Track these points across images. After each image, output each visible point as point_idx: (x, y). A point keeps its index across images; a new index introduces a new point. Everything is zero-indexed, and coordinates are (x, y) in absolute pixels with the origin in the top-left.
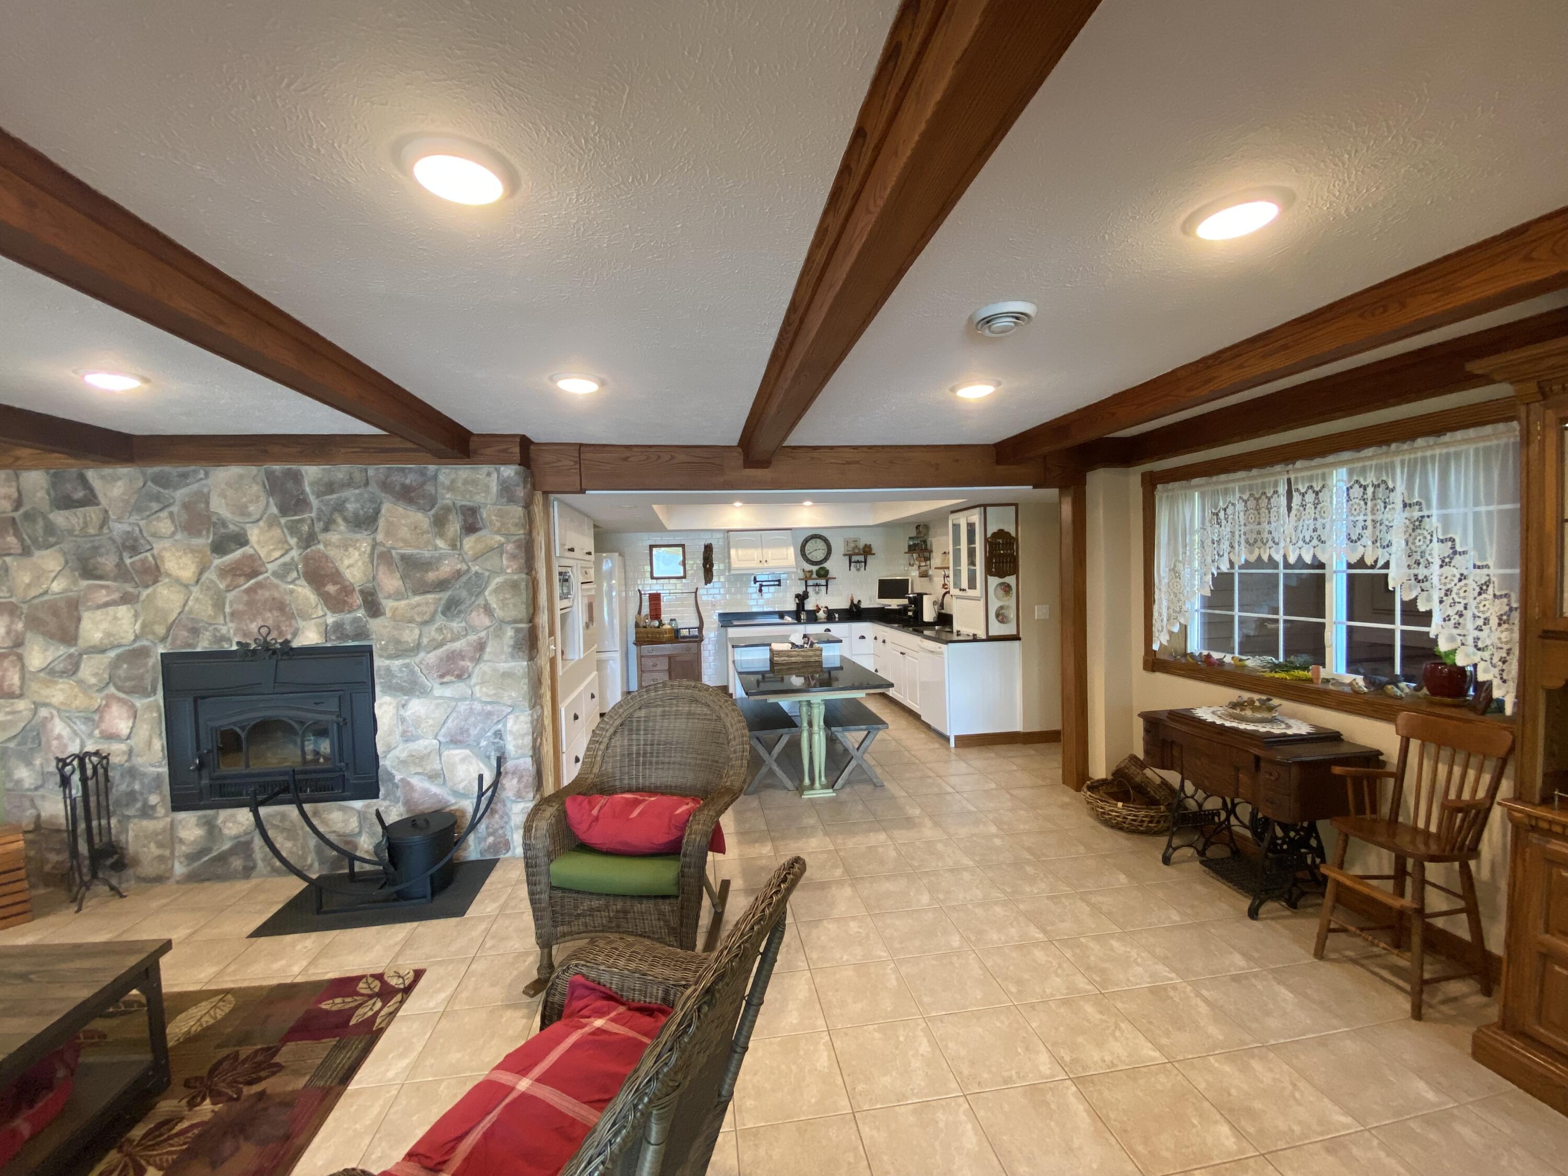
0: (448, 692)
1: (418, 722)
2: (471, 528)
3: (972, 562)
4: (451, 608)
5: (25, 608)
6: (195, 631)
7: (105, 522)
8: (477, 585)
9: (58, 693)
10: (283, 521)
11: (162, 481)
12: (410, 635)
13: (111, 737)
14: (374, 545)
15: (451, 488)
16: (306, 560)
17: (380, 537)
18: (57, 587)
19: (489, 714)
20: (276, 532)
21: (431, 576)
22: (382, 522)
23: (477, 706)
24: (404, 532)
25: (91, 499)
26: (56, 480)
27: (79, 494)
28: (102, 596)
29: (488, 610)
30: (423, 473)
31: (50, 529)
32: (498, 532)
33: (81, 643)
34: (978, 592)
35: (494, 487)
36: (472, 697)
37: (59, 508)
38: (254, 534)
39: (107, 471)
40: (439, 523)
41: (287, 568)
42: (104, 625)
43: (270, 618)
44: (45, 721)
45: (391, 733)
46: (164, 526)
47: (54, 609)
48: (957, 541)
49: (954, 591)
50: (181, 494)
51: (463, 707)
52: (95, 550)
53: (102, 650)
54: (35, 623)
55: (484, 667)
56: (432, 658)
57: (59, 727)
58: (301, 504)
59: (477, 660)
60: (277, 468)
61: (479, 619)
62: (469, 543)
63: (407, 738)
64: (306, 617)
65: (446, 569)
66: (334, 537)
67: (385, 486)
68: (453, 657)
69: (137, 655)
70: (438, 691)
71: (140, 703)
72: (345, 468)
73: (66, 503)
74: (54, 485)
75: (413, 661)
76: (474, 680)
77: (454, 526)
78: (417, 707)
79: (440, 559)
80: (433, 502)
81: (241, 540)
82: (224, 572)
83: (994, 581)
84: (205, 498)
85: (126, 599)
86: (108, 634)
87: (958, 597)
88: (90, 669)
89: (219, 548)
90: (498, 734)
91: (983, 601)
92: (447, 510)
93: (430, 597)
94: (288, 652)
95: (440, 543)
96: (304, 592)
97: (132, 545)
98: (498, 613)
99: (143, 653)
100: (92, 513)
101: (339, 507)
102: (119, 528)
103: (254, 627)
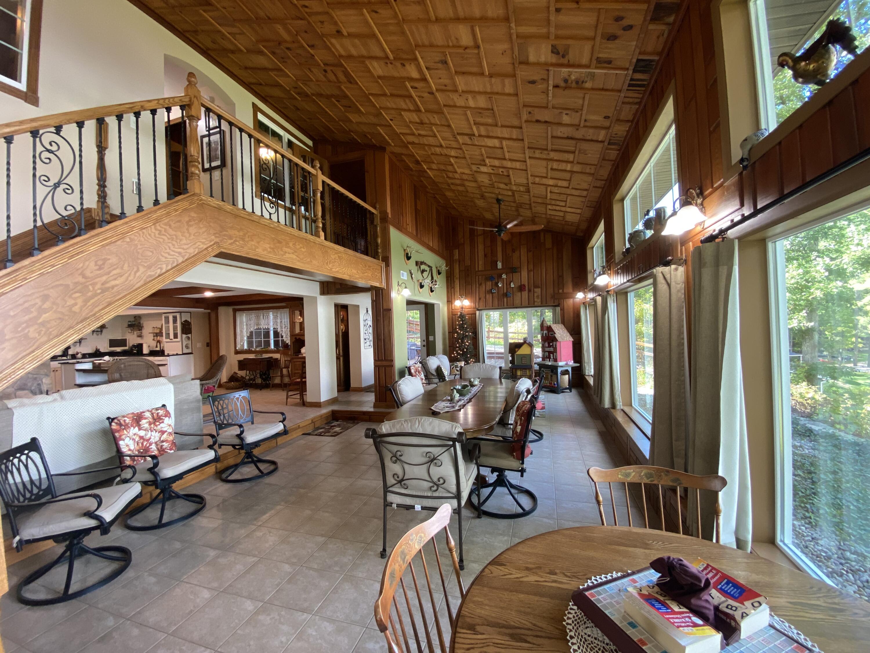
3: (175, 330)
34: (179, 339)
48: (167, 323)
49: (166, 340)
83: (184, 336)
91: (180, 342)
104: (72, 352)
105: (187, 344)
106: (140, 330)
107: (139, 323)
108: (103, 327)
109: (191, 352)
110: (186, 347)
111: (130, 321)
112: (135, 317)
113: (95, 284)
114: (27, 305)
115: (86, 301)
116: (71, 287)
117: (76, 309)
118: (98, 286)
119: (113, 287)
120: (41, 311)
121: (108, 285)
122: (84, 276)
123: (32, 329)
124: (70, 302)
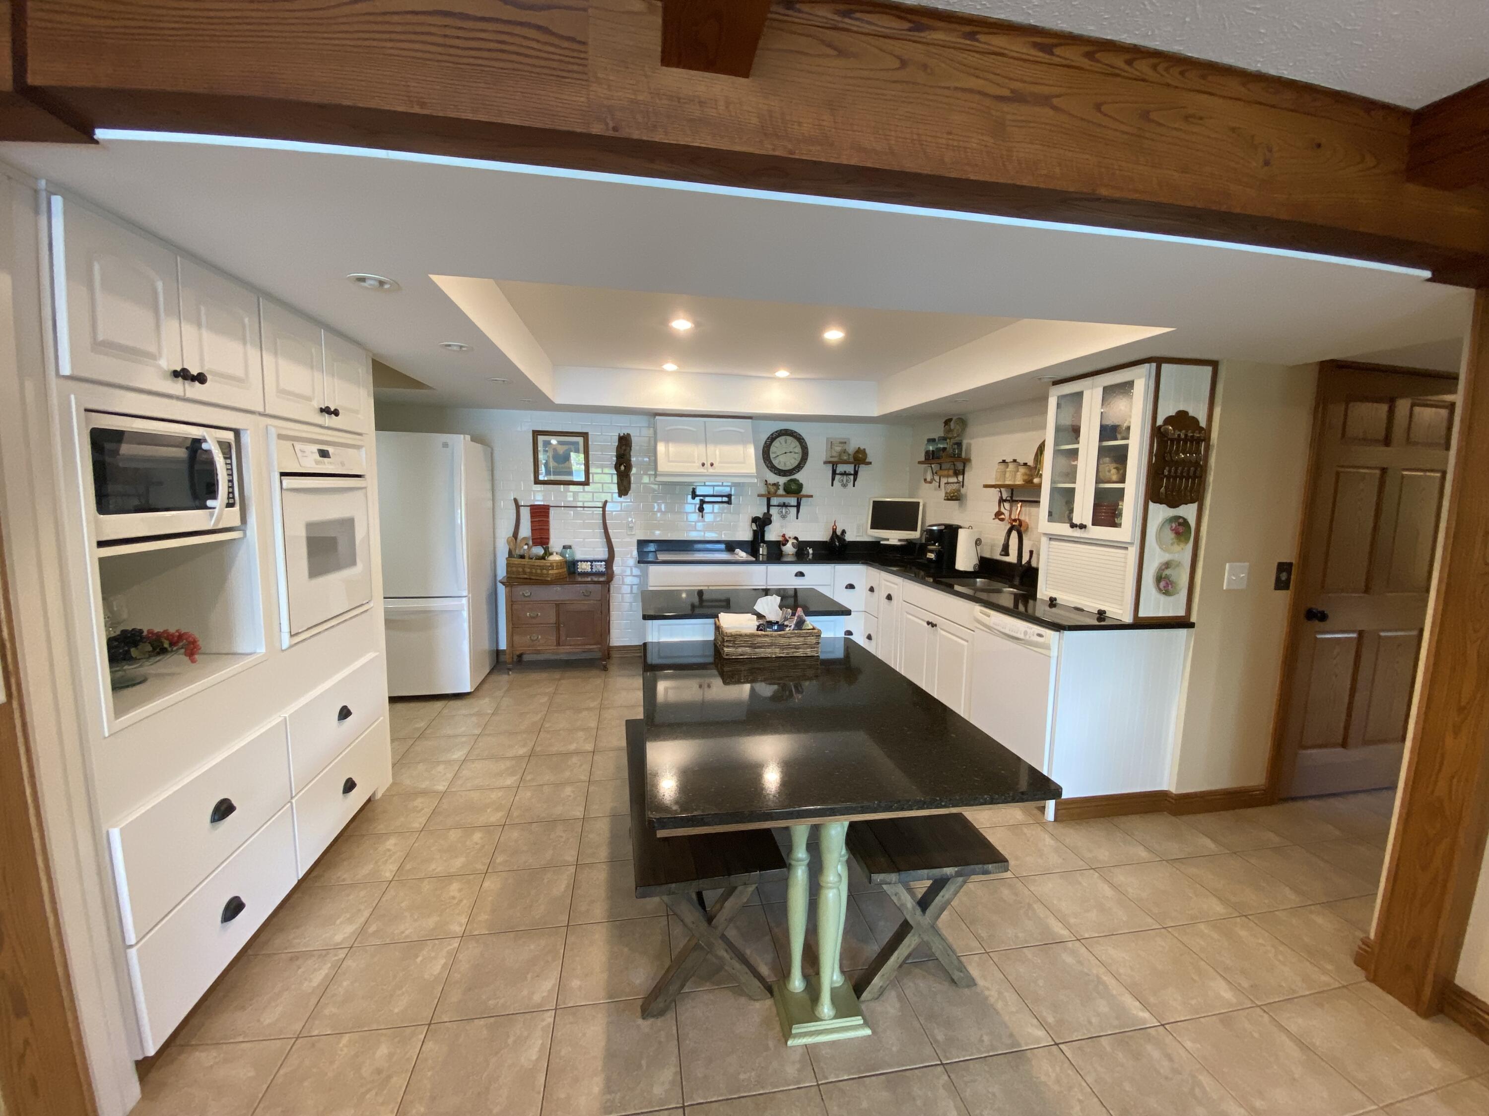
3: (1111, 474)
34: (1121, 532)
49: (1051, 528)
83: (1160, 513)
87: (1058, 539)
91: (1131, 550)
104: (772, 534)
105: (1167, 565)
106: (959, 472)
107: (959, 444)
108: (859, 458)
109: (1181, 612)
110: (1159, 579)
111: (931, 441)
112: (947, 422)
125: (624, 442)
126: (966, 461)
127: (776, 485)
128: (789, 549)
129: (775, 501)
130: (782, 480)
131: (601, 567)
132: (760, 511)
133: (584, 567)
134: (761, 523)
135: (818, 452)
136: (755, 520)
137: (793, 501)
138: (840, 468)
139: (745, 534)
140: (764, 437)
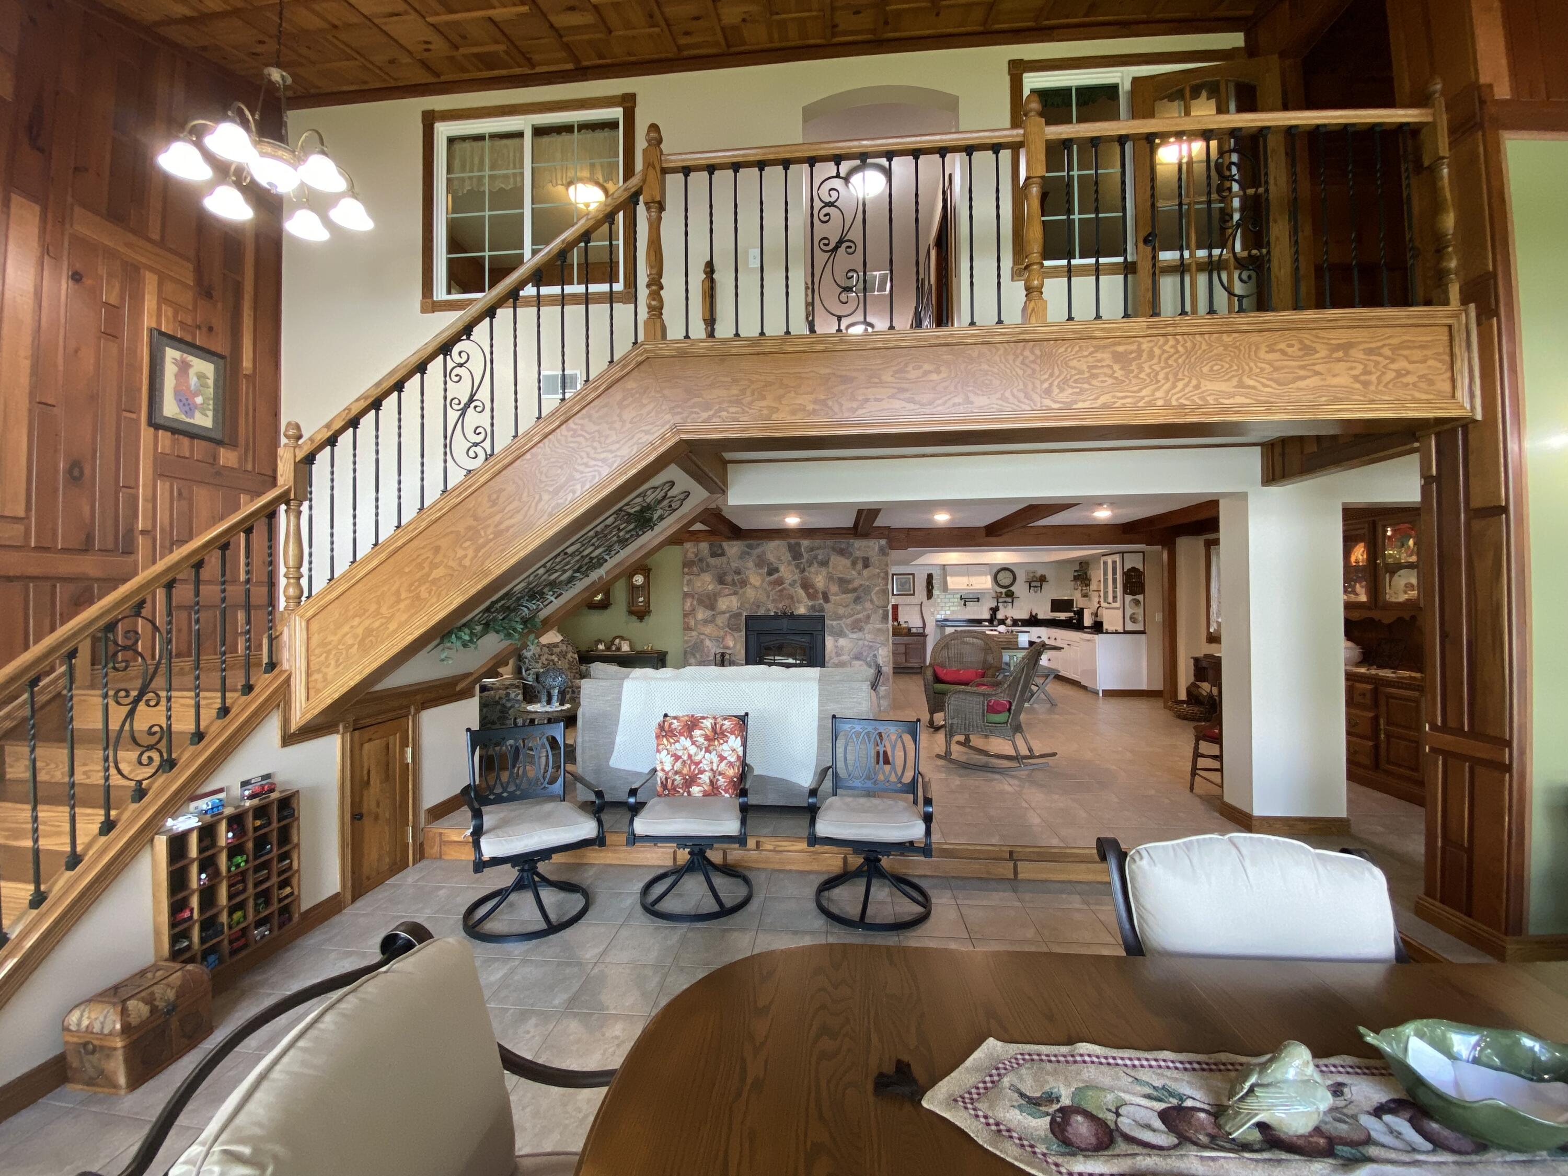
0: (854, 636)
1: (842, 648)
2: (866, 566)
3: (1115, 587)
4: (857, 600)
5: (696, 596)
6: (758, 607)
7: (728, 563)
8: (867, 590)
9: (708, 630)
10: (793, 563)
11: (750, 547)
12: (841, 611)
13: (728, 648)
14: (828, 573)
15: (859, 549)
16: (802, 579)
17: (830, 570)
18: (710, 587)
19: (871, 647)
20: (790, 568)
21: (851, 586)
22: (831, 564)
23: (866, 643)
24: (840, 568)
25: (723, 554)
26: (711, 546)
27: (720, 552)
28: (727, 592)
29: (872, 601)
30: (848, 543)
31: (708, 565)
32: (878, 568)
33: (718, 610)
34: (1118, 605)
35: (877, 548)
36: (865, 639)
37: (712, 557)
38: (782, 568)
39: (730, 543)
40: (854, 564)
41: (795, 581)
42: (727, 603)
43: (787, 602)
44: (702, 641)
45: (831, 652)
46: (750, 564)
47: (708, 596)
48: (1105, 574)
49: (1103, 604)
50: (755, 552)
51: (861, 643)
52: (725, 574)
53: (724, 613)
54: (701, 602)
55: (870, 626)
56: (849, 621)
57: (708, 643)
58: (801, 555)
59: (867, 623)
60: (793, 541)
61: (868, 605)
62: (865, 572)
63: (838, 655)
64: (799, 602)
65: (856, 584)
66: (813, 569)
67: (834, 549)
68: (858, 621)
69: (739, 615)
70: (852, 636)
71: (736, 635)
72: (818, 541)
73: (714, 555)
74: (710, 548)
75: (841, 622)
76: (866, 631)
77: (860, 566)
78: (842, 642)
79: (854, 580)
80: (851, 554)
81: (777, 570)
82: (770, 583)
83: (1128, 598)
84: (764, 553)
85: (735, 593)
86: (728, 607)
87: (1107, 608)
88: (721, 620)
89: (770, 573)
90: (875, 656)
91: (1121, 610)
92: (857, 558)
93: (849, 595)
94: (792, 617)
95: (854, 572)
96: (801, 592)
97: (738, 572)
98: (876, 603)
99: (740, 614)
100: (724, 559)
101: (816, 557)
102: (734, 565)
103: (781, 606)
104: (1000, 616)
105: (1134, 614)
106: (1088, 585)
107: (1086, 574)
108: (1043, 579)
109: (1142, 629)
110: (1131, 618)
111: (1075, 571)
112: (1081, 563)
113: (489, 526)
114: (419, 560)
115: (477, 551)
116: (462, 534)
117: (466, 562)
118: (490, 530)
119: (507, 529)
120: (433, 566)
121: (502, 527)
122: (476, 518)
123: (423, 588)
124: (460, 553)
125: (930, 577)
126: (1090, 580)
127: (1001, 593)
128: (1009, 622)
129: (1000, 600)
130: (1004, 590)
131: (921, 631)
132: (994, 605)
133: (914, 630)
134: (995, 610)
135: (1021, 577)
136: (991, 609)
137: (1010, 600)
138: (1033, 584)
139: (987, 616)
140: (995, 571)
